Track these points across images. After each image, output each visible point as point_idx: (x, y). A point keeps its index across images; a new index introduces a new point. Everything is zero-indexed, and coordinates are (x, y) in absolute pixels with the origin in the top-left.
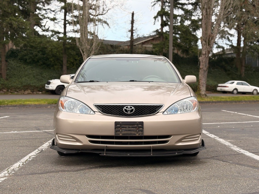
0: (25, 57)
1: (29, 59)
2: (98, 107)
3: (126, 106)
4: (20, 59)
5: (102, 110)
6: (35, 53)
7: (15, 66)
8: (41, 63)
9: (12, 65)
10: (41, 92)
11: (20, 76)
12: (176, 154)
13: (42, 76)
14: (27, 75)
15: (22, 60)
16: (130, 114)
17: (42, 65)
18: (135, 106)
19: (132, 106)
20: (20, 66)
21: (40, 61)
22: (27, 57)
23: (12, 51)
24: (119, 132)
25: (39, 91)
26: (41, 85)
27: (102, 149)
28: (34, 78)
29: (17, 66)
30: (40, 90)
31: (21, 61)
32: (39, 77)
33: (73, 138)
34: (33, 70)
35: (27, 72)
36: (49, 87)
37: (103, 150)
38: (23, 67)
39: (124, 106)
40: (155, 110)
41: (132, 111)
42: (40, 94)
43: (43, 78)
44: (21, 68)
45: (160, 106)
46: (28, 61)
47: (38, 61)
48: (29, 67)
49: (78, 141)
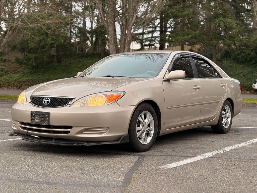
0: (238, 57)
1: (242, 58)
2: (32, 98)
4: (233, 59)
5: (32, 101)
6: (247, 52)
7: (227, 65)
8: (254, 62)
9: (225, 64)
10: (249, 91)
11: (231, 75)
12: (75, 144)
13: (252, 75)
14: (237, 75)
15: (235, 59)
17: (254, 63)
18: (51, 98)
19: (49, 98)
20: (232, 65)
21: (252, 60)
22: (240, 57)
23: (227, 51)
24: (33, 121)
25: (247, 90)
26: (249, 84)
28: (244, 77)
29: (229, 66)
30: (249, 90)
31: (234, 61)
32: (249, 76)
34: (245, 69)
35: (237, 71)
36: (255, 86)
38: (235, 67)
40: (66, 103)
41: (48, 102)
42: (248, 93)
43: (253, 77)
44: (233, 68)
45: (71, 99)
46: (240, 60)
47: (251, 60)
48: (241, 66)
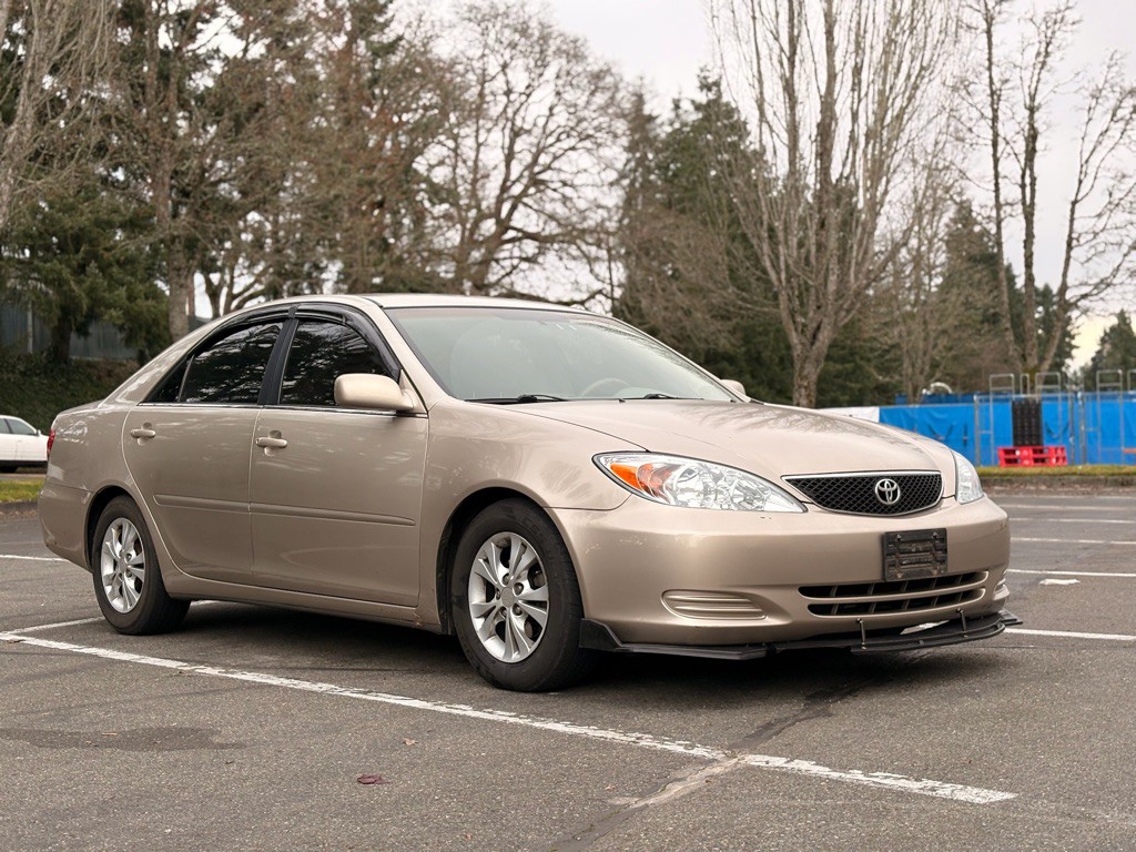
2: (801, 484)
3: (879, 478)
5: (818, 497)
16: (893, 506)
18: (900, 478)
19: (893, 477)
24: (893, 570)
27: (853, 634)
33: (754, 601)
37: (856, 635)
39: (873, 480)
40: (936, 491)
41: (895, 494)
45: (937, 476)
49: (770, 609)
